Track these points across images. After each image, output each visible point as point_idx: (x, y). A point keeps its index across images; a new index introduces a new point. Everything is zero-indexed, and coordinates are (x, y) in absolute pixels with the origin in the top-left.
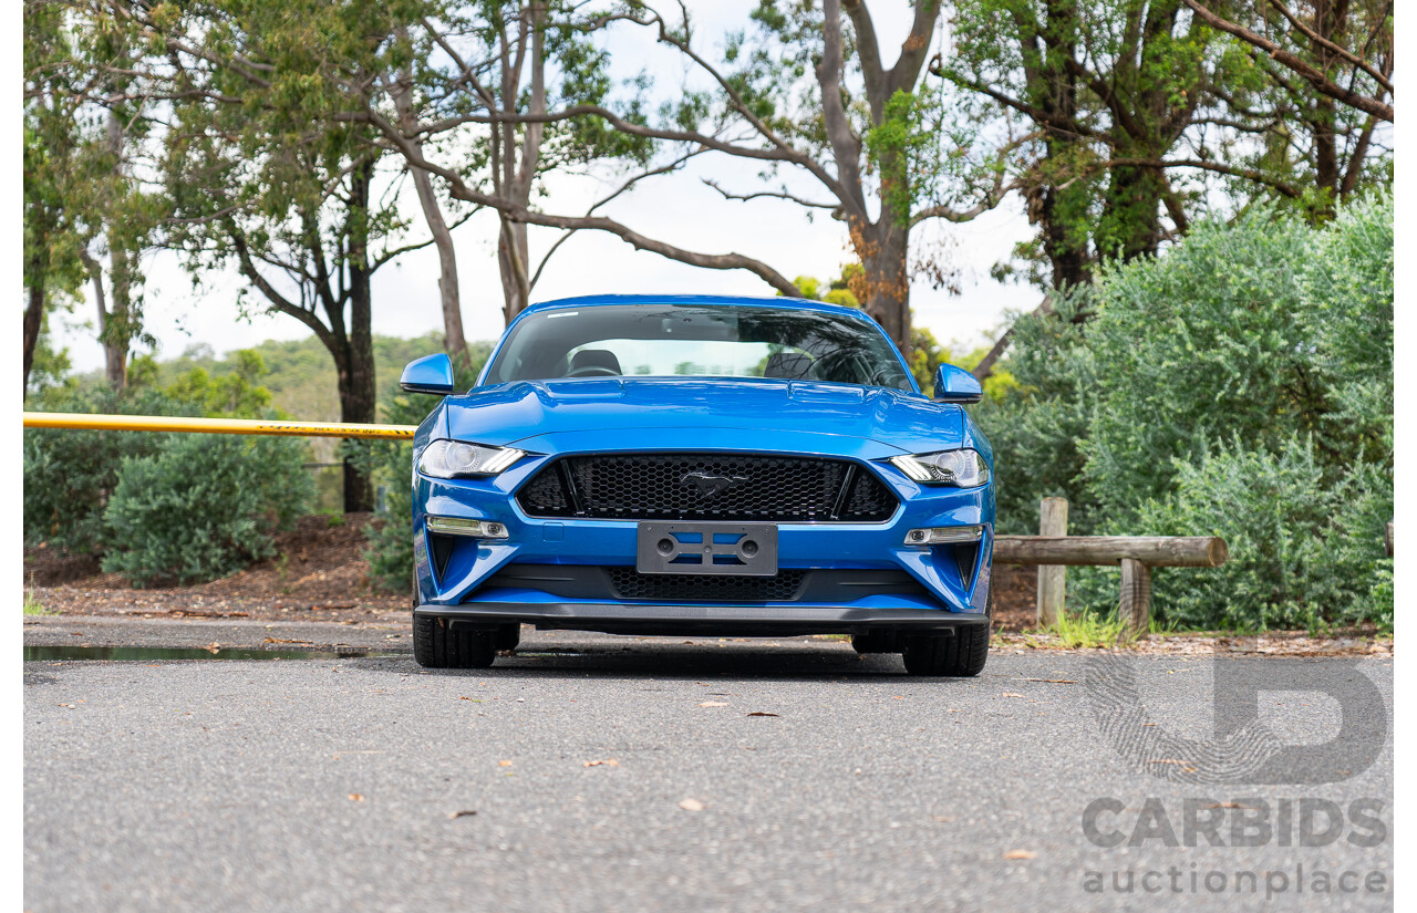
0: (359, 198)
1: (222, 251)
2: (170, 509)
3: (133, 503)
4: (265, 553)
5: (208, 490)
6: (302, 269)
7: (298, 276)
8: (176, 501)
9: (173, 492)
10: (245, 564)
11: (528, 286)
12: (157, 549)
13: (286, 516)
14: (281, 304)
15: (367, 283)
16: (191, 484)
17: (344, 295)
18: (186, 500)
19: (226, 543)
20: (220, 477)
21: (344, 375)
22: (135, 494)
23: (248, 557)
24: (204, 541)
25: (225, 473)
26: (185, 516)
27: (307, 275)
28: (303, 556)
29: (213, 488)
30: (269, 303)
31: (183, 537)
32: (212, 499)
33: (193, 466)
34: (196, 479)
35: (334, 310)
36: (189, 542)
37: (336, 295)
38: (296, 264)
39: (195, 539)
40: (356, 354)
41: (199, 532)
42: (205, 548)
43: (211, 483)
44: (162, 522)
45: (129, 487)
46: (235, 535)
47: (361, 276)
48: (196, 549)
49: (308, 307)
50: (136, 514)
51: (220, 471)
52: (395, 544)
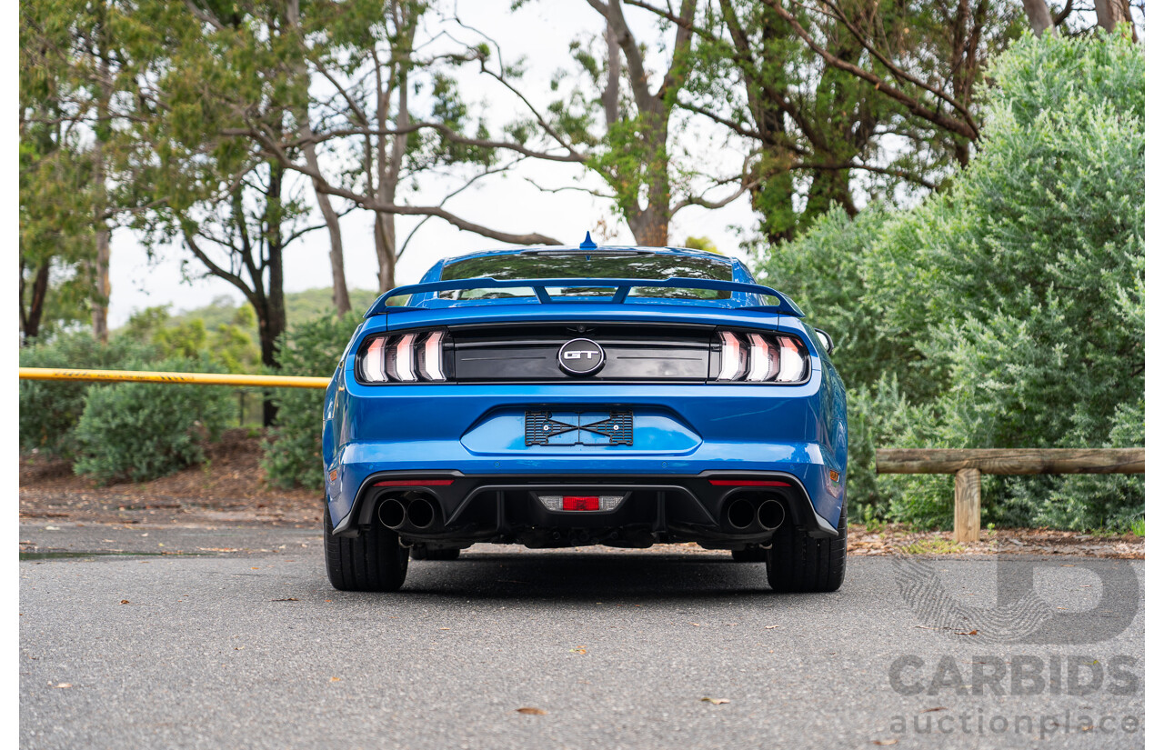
0: (274, 191)
1: (170, 231)
2: (125, 425)
3: (97, 422)
4: (196, 459)
5: (153, 412)
6: (231, 244)
7: (229, 249)
8: (130, 420)
9: (127, 413)
10: (181, 465)
11: (395, 259)
12: (114, 457)
13: (214, 430)
14: (216, 271)
15: (280, 254)
16: (141, 407)
17: (264, 263)
18: (137, 420)
19: (168, 451)
20: (163, 402)
21: (263, 323)
22: (98, 414)
23: (183, 461)
24: (151, 450)
25: (167, 399)
26: (136, 432)
27: (234, 249)
28: (225, 460)
29: (157, 410)
30: (206, 269)
31: (135, 447)
32: (157, 419)
33: (142, 393)
34: (144, 404)
35: (256, 275)
36: (139, 450)
37: (257, 264)
38: (227, 241)
39: (144, 449)
40: (272, 308)
41: (148, 443)
42: (152, 455)
43: (156, 406)
44: (120, 436)
45: (93, 409)
46: (174, 445)
47: (276, 250)
48: (144, 456)
49: (236, 273)
50: (99, 430)
51: (163, 398)
52: (282, 454)
